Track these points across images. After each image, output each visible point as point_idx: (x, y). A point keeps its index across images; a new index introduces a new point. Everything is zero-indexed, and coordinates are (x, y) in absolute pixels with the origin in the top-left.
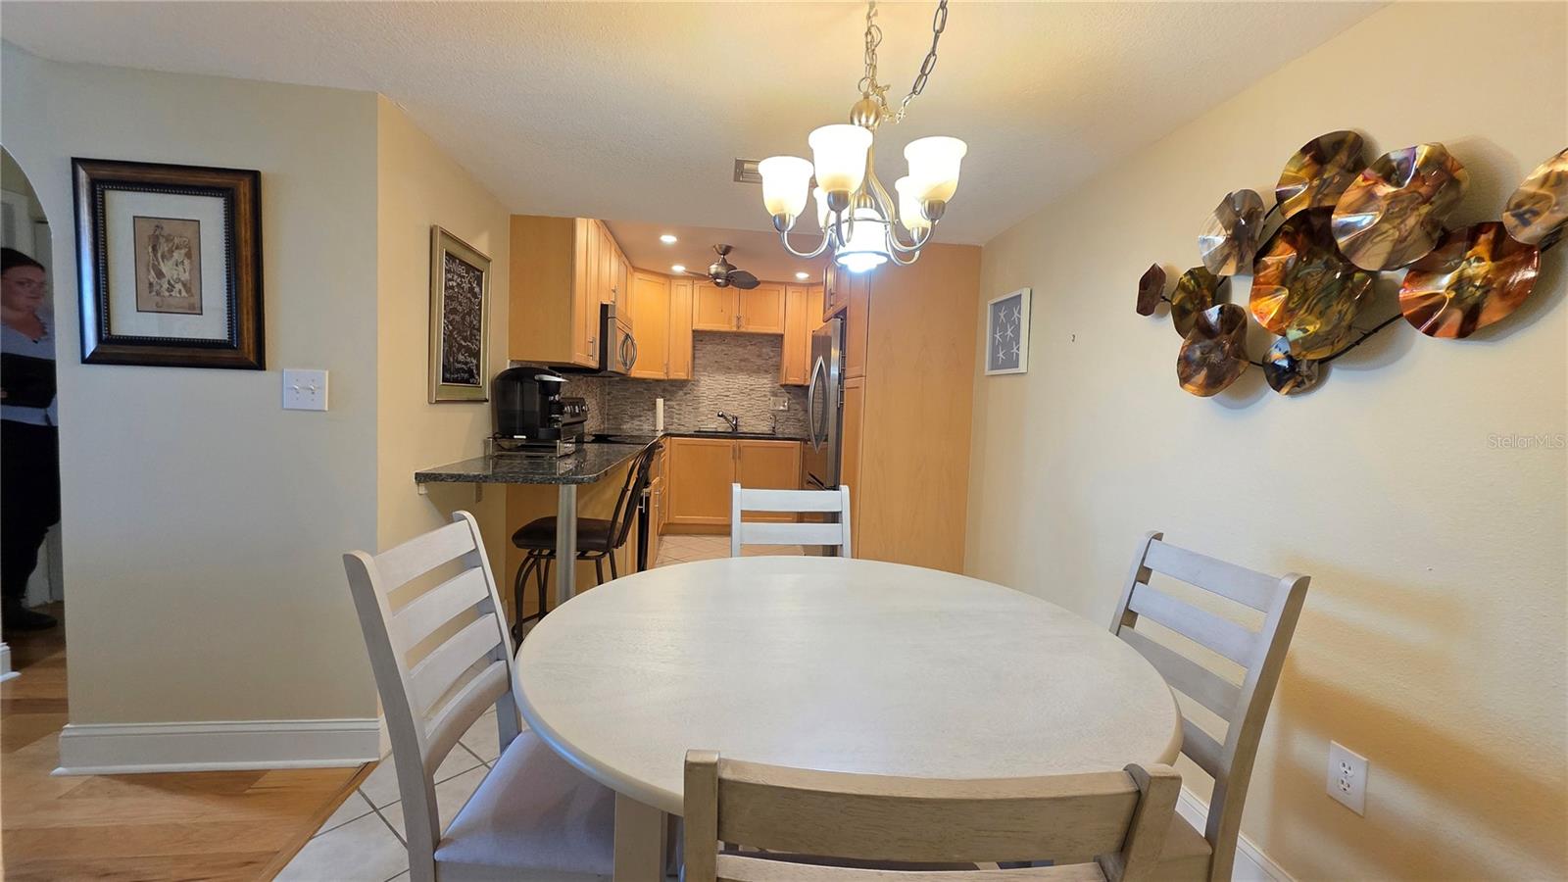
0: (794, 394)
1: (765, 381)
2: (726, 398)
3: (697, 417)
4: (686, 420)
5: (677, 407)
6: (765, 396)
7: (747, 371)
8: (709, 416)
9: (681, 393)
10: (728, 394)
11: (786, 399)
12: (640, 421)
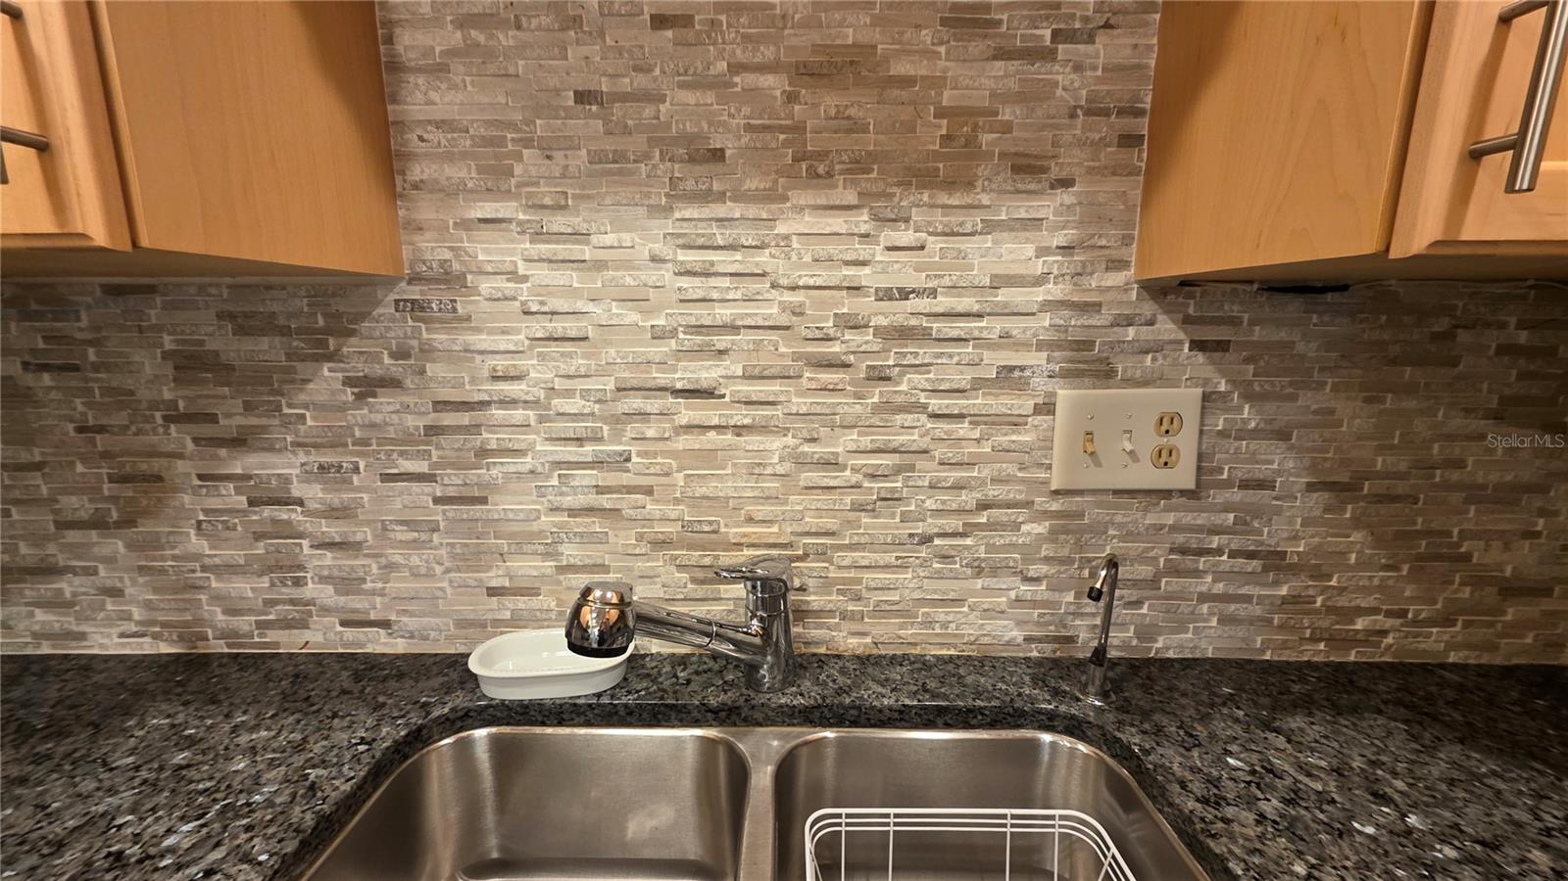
0: (1255, 353)
1: (1017, 253)
2: (688, 412)
3: (471, 559)
4: (399, 585)
5: (314, 493)
6: (1009, 378)
7: (859, 166)
8: (570, 552)
9: (326, 381)
10: (706, 373)
11: (1185, 399)
12: (57, 603)
